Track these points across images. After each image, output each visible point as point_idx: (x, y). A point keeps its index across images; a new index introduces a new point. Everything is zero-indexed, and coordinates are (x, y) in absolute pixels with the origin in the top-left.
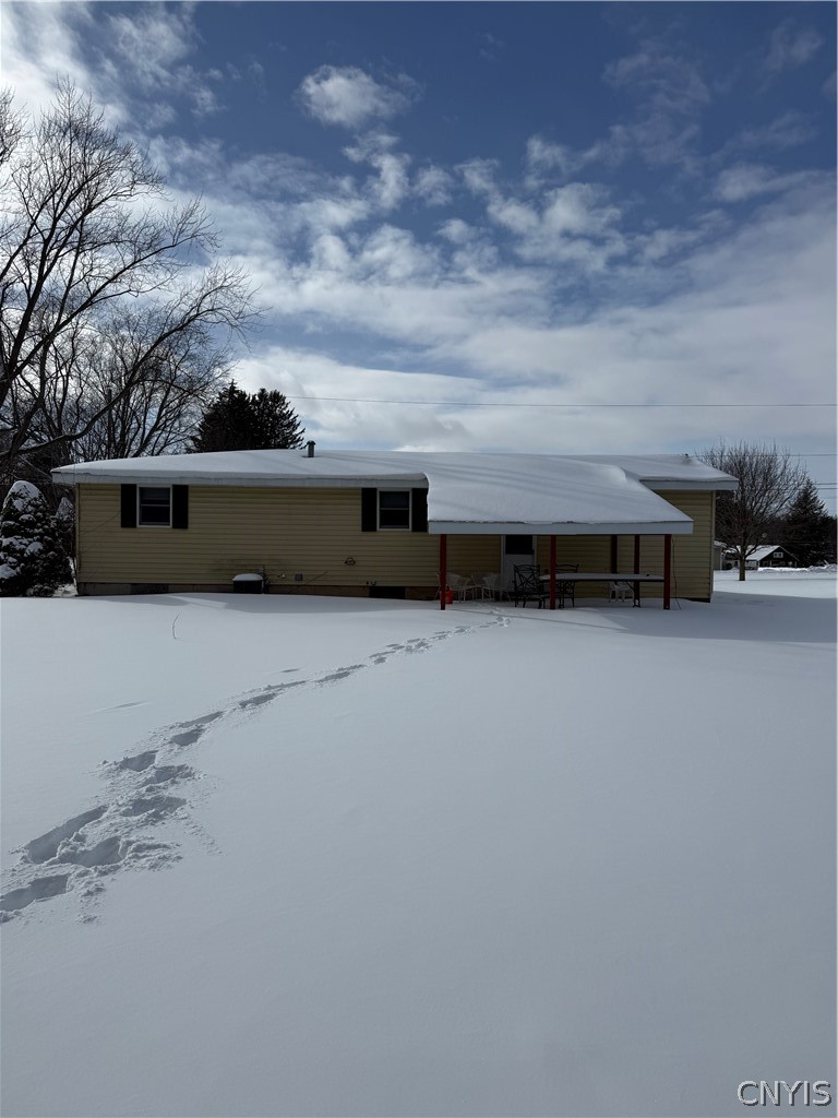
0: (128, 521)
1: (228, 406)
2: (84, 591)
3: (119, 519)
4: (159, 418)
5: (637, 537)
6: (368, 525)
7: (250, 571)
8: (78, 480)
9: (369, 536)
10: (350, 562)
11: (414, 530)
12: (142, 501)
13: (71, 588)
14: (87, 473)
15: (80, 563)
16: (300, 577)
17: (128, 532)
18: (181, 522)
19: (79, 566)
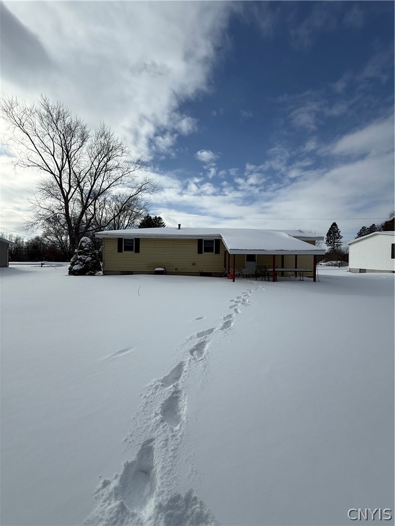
0: (120, 250)
1: (147, 220)
2: (105, 274)
3: (117, 250)
4: (128, 223)
5: (296, 255)
6: (200, 252)
7: (160, 267)
8: (104, 236)
9: (200, 255)
10: (194, 264)
11: (215, 253)
12: (124, 244)
13: (101, 272)
14: (107, 234)
15: (104, 264)
16: (176, 269)
17: (120, 254)
18: (137, 251)
19: (104, 265)
